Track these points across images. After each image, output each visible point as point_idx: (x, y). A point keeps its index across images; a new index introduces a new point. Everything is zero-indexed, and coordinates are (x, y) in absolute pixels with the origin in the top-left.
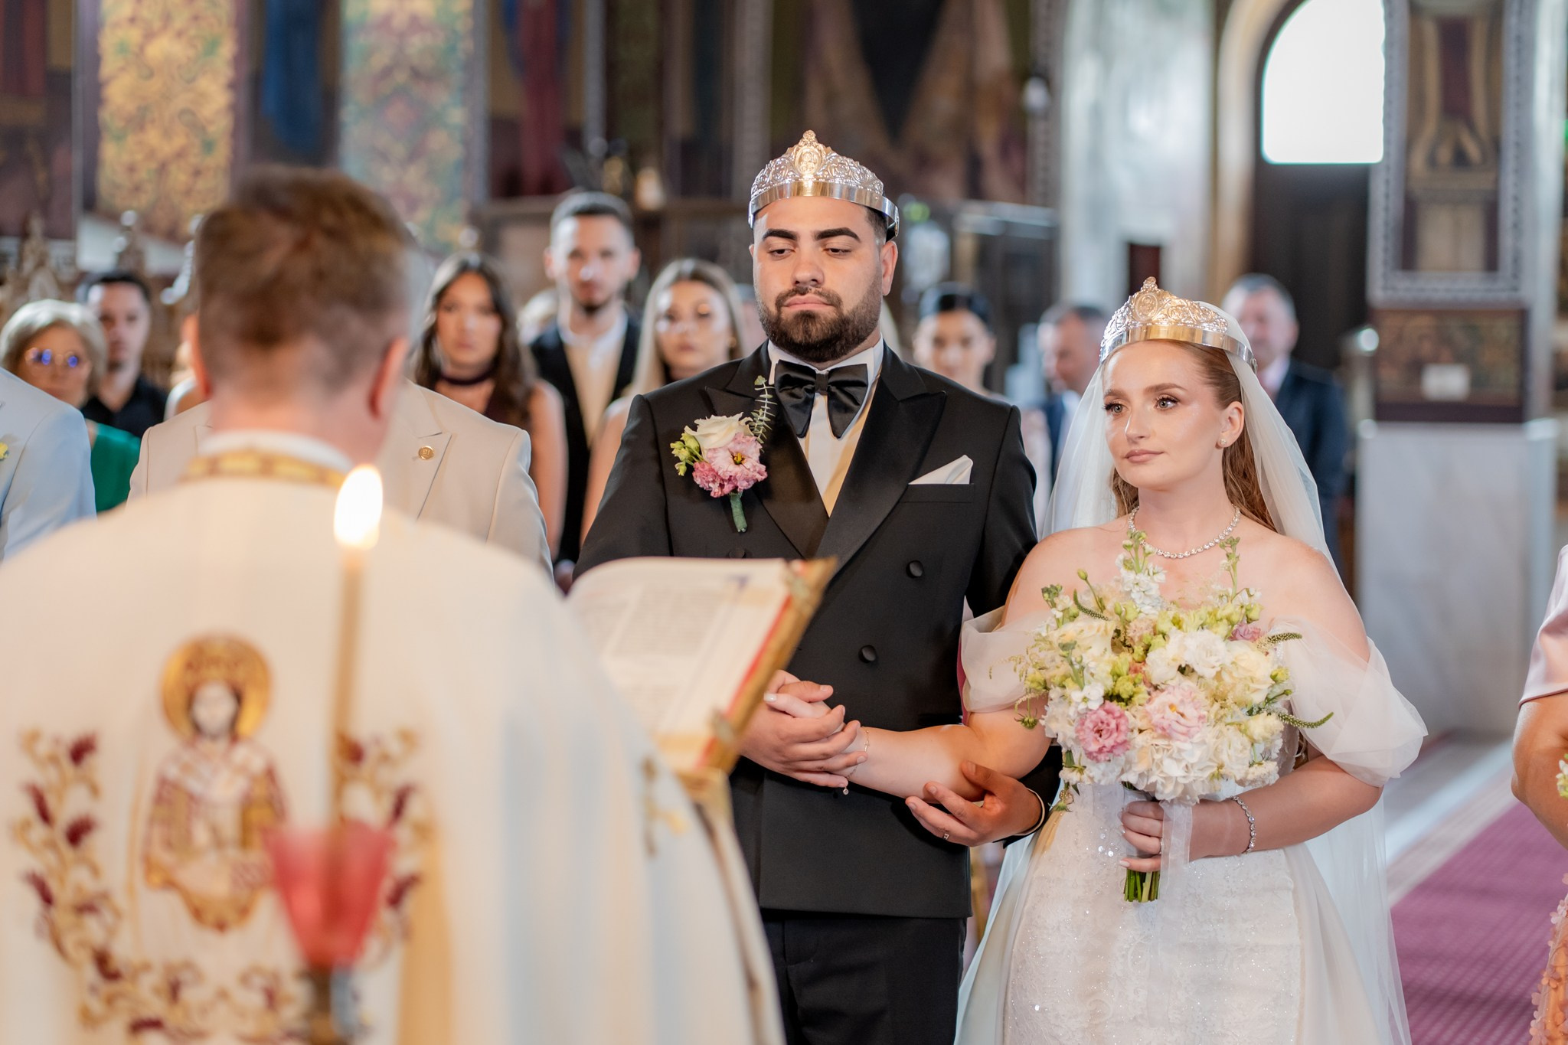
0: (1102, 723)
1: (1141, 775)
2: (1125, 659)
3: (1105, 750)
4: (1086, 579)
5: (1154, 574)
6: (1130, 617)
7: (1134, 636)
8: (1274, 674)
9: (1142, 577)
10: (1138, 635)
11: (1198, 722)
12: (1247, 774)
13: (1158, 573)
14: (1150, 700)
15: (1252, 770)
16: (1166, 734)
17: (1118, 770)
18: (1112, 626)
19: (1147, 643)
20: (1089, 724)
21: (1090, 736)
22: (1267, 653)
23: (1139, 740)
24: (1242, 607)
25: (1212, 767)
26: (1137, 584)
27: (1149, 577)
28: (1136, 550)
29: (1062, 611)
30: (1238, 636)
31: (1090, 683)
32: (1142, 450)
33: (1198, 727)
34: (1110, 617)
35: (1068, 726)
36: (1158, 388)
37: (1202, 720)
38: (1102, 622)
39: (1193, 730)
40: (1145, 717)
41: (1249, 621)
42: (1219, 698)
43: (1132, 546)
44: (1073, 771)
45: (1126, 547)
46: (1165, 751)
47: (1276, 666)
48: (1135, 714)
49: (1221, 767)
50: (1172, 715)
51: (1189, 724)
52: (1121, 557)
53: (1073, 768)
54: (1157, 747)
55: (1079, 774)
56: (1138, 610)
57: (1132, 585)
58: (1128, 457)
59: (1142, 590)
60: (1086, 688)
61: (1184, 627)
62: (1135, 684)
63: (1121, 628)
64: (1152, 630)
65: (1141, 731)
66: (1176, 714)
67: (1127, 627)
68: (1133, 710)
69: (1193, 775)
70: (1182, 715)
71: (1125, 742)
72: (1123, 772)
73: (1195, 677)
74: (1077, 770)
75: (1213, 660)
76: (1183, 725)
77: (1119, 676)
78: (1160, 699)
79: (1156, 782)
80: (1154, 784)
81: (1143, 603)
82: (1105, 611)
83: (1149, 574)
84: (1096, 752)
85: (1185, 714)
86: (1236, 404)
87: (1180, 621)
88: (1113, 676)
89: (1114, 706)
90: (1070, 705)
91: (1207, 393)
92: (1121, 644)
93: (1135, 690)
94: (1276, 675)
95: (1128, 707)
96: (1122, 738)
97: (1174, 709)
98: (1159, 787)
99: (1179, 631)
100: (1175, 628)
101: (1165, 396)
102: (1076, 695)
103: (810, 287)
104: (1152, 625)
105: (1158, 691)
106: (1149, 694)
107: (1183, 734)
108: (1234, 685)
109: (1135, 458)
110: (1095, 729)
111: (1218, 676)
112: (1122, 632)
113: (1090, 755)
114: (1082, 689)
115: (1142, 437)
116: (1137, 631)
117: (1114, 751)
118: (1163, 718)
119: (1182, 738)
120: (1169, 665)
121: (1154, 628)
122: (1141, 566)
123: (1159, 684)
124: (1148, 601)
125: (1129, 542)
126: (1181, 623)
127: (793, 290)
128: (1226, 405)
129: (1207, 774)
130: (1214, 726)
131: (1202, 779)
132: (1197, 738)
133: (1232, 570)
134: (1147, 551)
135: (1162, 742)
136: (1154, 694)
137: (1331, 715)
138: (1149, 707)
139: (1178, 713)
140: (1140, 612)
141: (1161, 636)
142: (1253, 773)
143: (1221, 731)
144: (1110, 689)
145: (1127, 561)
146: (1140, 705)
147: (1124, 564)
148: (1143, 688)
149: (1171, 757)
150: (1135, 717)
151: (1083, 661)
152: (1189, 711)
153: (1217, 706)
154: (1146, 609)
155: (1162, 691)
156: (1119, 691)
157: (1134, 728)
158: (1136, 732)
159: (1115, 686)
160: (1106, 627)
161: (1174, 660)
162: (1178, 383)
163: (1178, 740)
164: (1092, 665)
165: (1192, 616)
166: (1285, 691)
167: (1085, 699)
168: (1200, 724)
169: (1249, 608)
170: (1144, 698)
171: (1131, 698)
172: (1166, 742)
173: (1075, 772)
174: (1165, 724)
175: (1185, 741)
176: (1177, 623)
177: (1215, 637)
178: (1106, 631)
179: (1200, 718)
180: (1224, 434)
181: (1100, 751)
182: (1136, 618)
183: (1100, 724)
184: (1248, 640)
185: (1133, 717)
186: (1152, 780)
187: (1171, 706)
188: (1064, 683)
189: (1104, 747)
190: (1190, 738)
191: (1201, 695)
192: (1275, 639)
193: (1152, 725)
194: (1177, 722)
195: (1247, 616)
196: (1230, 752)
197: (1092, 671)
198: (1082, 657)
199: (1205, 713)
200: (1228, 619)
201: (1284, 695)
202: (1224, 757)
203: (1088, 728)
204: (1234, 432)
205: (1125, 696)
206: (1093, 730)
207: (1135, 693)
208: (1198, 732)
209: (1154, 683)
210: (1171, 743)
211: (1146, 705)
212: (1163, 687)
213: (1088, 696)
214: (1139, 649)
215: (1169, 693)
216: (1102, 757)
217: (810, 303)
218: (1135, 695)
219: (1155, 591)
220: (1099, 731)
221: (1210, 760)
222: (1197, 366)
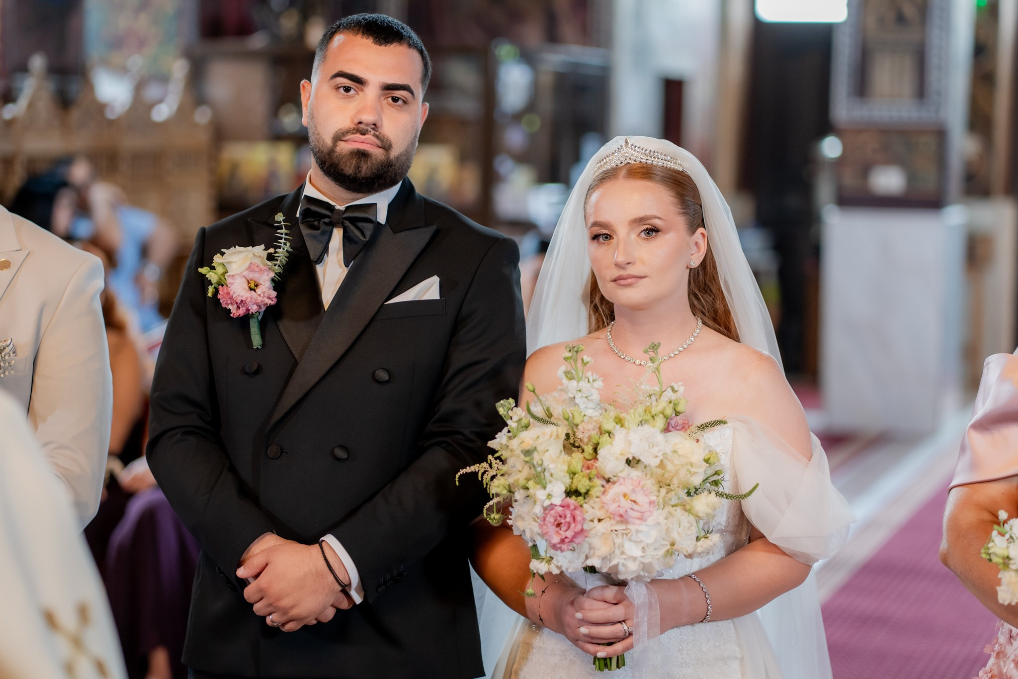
0: (560, 516)
1: (604, 559)
2: (577, 459)
3: (567, 540)
4: (534, 391)
5: (593, 381)
6: (577, 421)
7: (584, 437)
8: (706, 458)
9: (583, 384)
10: (587, 435)
11: (650, 506)
12: (696, 547)
13: (596, 380)
14: (604, 492)
15: (700, 543)
16: (623, 519)
17: (583, 557)
18: (562, 430)
19: (595, 442)
20: (550, 519)
21: (552, 529)
22: (698, 441)
23: (600, 527)
24: (670, 402)
25: (666, 545)
26: (580, 391)
27: (589, 384)
28: (576, 361)
29: (516, 422)
30: (670, 428)
31: (551, 482)
32: (628, 275)
33: (650, 511)
34: (559, 423)
35: (534, 523)
36: (641, 220)
37: (652, 506)
38: (553, 428)
39: (646, 515)
40: (602, 507)
41: (677, 413)
42: (663, 484)
43: (571, 357)
44: (541, 562)
45: (566, 359)
46: (625, 536)
47: (707, 451)
48: (594, 506)
49: (673, 544)
50: (626, 504)
51: (642, 510)
52: (563, 368)
53: (541, 560)
54: (616, 533)
55: (547, 565)
56: (583, 414)
57: (575, 392)
58: (615, 281)
59: (584, 395)
60: (549, 486)
61: (626, 424)
62: (590, 479)
63: (570, 432)
64: (598, 430)
65: (600, 520)
66: (630, 502)
67: (575, 430)
68: (591, 502)
69: (650, 552)
70: (635, 502)
71: (582, 530)
72: (587, 558)
73: (640, 466)
74: (545, 561)
75: (655, 450)
76: (638, 511)
77: (574, 474)
78: (614, 490)
79: (618, 563)
80: (617, 566)
81: (586, 407)
82: (552, 418)
83: (589, 381)
84: (559, 543)
85: (638, 501)
86: (701, 230)
87: (621, 420)
88: (570, 474)
89: (572, 501)
90: (535, 504)
91: (680, 222)
92: (570, 446)
93: (591, 484)
94: (709, 459)
95: (586, 500)
96: (579, 528)
97: (627, 497)
98: (621, 568)
99: (622, 429)
100: (618, 426)
101: (649, 227)
102: (541, 494)
103: (370, 129)
104: (598, 426)
105: (610, 483)
106: (603, 486)
107: (639, 519)
108: (677, 471)
109: (622, 282)
110: (556, 523)
111: (662, 465)
112: (571, 434)
113: (554, 547)
114: (545, 488)
115: (629, 263)
116: (585, 433)
117: (575, 540)
118: (619, 506)
119: (638, 522)
120: (617, 459)
121: (600, 428)
122: (581, 375)
123: (611, 476)
124: (591, 405)
125: (569, 355)
126: (623, 421)
127: (354, 129)
128: (693, 232)
129: (662, 552)
130: (663, 509)
131: (657, 557)
132: (650, 521)
133: (657, 372)
134: (585, 361)
135: (620, 527)
136: (607, 486)
137: (757, 485)
138: (605, 499)
139: (632, 501)
140: (585, 415)
141: (607, 434)
142: (702, 546)
143: (670, 513)
144: (568, 486)
145: (568, 372)
146: (597, 497)
147: (566, 375)
148: (599, 482)
149: (630, 540)
150: (593, 508)
151: (544, 463)
152: (641, 498)
153: (663, 491)
154: (590, 412)
155: (614, 483)
156: (577, 487)
157: (594, 518)
158: (596, 521)
159: (572, 483)
160: (557, 432)
161: (622, 454)
162: (658, 215)
163: (634, 524)
164: (552, 466)
165: (632, 414)
166: (716, 472)
167: (549, 496)
168: (652, 509)
169: (676, 402)
170: (600, 491)
171: (587, 493)
172: (623, 527)
173: (543, 563)
174: (622, 511)
175: (640, 525)
176: (619, 421)
177: (654, 430)
178: (557, 436)
179: (651, 503)
180: (692, 257)
181: (563, 541)
182: (583, 421)
183: (559, 518)
184: (679, 430)
185: (590, 509)
186: (614, 562)
187: (625, 496)
188: (527, 485)
189: (566, 538)
190: (643, 521)
191: (650, 483)
192: (703, 427)
193: (611, 513)
194: (632, 509)
195: (675, 410)
196: (680, 530)
197: (552, 471)
198: (542, 460)
199: (654, 498)
200: (663, 413)
201: (716, 476)
202: (675, 535)
203: (550, 522)
204: (700, 254)
205: (583, 491)
206: (553, 524)
207: (591, 487)
208: (650, 516)
209: (607, 477)
210: (629, 526)
211: (602, 497)
212: (615, 479)
213: (551, 493)
214: (589, 449)
215: (621, 484)
216: (564, 547)
217: (367, 143)
218: (591, 489)
219: (596, 396)
220: (559, 525)
221: (664, 539)
222: (672, 199)
